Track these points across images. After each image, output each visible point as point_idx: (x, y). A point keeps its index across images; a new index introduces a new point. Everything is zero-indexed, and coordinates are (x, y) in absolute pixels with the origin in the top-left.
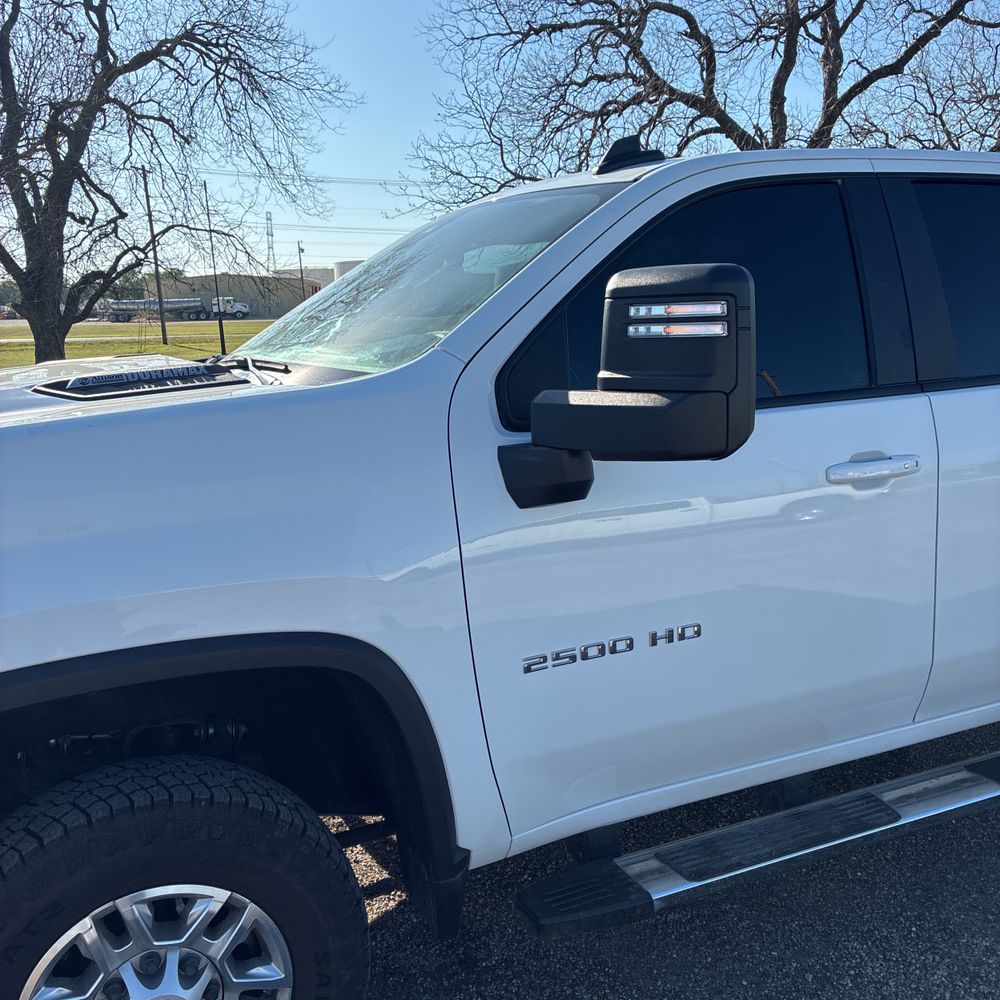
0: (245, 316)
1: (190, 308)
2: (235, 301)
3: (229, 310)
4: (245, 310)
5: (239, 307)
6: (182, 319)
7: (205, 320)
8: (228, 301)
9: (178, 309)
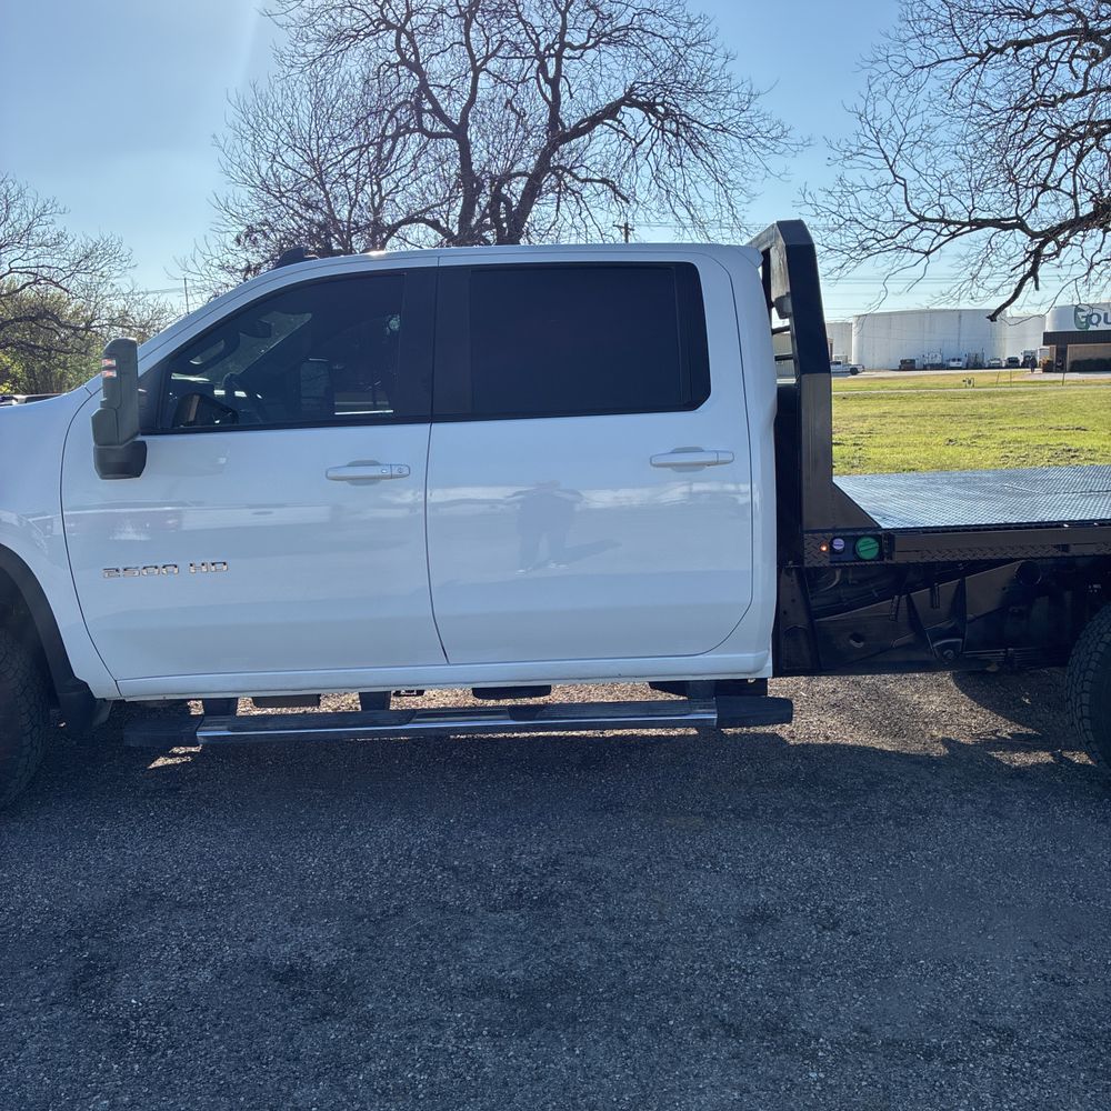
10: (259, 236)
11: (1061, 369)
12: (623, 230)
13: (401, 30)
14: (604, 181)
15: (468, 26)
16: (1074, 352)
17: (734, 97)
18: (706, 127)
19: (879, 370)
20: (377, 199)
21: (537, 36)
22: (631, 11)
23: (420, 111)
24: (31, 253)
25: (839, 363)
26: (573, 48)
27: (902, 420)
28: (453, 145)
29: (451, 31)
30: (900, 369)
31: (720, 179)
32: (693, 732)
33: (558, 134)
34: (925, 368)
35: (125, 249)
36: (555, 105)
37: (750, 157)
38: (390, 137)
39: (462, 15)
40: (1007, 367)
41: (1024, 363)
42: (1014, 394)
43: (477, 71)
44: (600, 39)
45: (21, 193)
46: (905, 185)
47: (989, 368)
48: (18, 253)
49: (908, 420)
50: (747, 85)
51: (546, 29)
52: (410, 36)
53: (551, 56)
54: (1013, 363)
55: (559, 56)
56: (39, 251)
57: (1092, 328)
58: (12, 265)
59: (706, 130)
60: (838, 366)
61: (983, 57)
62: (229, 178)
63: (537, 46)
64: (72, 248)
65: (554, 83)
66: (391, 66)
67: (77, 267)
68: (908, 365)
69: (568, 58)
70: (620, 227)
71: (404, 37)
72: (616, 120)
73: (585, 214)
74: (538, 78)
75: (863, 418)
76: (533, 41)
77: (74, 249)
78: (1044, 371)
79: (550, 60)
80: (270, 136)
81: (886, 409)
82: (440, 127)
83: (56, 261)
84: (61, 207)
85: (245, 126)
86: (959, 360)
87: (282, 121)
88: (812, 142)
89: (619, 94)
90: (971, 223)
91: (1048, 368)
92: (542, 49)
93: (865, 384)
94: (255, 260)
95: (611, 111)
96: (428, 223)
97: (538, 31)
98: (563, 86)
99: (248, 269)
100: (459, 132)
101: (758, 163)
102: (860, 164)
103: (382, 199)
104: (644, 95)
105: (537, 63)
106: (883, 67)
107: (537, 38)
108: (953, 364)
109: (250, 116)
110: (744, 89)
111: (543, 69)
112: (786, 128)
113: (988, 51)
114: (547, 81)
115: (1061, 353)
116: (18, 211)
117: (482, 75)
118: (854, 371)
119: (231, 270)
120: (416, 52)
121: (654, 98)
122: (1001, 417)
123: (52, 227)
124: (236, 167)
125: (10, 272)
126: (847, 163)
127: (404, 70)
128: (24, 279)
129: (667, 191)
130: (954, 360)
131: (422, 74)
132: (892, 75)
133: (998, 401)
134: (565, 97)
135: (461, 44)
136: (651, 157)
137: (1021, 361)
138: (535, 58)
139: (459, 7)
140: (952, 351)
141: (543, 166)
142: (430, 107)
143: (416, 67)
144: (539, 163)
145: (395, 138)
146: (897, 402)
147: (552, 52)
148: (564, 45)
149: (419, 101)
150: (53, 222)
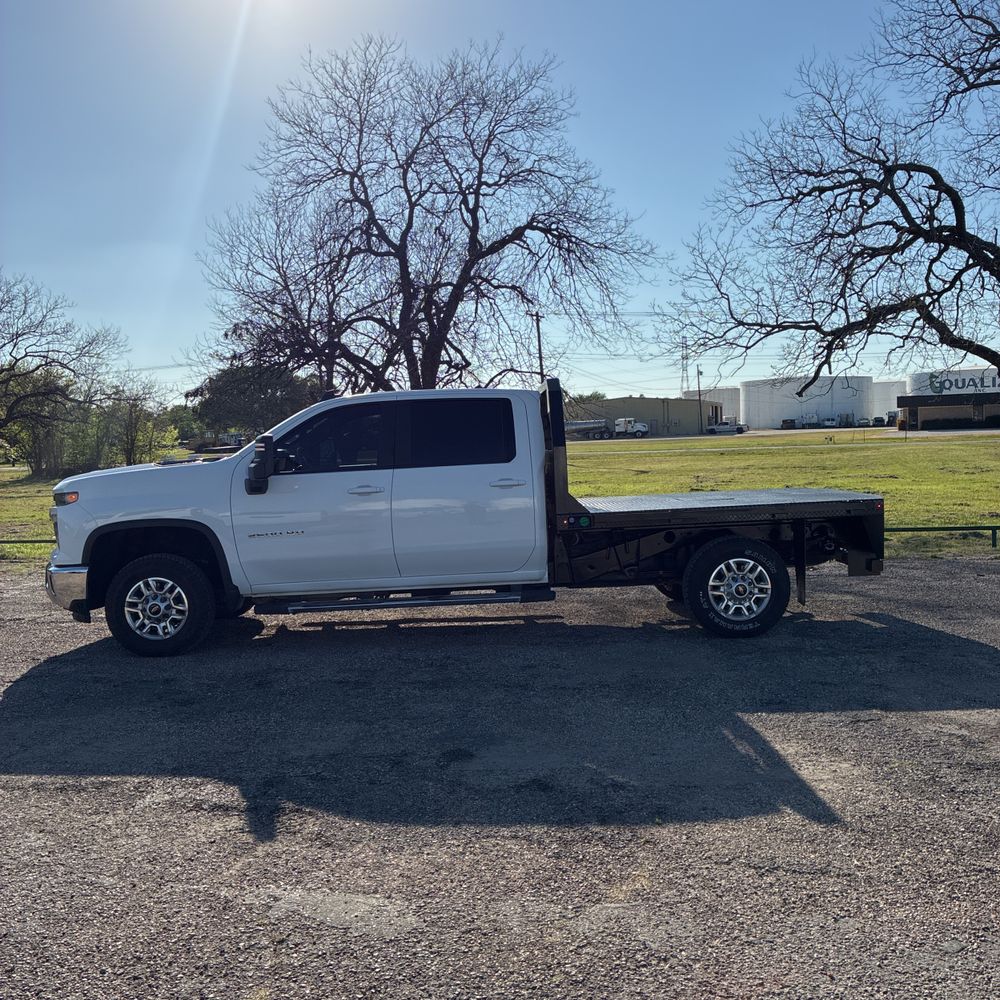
0: (644, 435)
1: (596, 428)
2: (635, 422)
3: (630, 430)
4: (643, 429)
5: (639, 427)
6: (588, 439)
7: (609, 438)
8: (629, 422)
9: (584, 430)
10: (244, 332)
11: (914, 428)
12: (535, 318)
13: (353, 175)
14: (514, 288)
15: (405, 173)
16: (924, 413)
17: (612, 224)
18: (592, 245)
19: (764, 429)
20: (331, 296)
21: (460, 175)
22: (533, 157)
23: (369, 236)
24: (44, 340)
25: (727, 424)
26: (489, 186)
27: (760, 471)
28: (394, 261)
29: (392, 177)
30: (782, 428)
31: (603, 285)
32: (522, 622)
33: (477, 251)
34: (803, 427)
35: (122, 336)
36: (474, 229)
37: (627, 268)
38: (345, 256)
39: (401, 166)
40: (874, 426)
41: (888, 422)
42: (862, 449)
43: (412, 206)
44: (509, 179)
45: (37, 292)
46: (728, 299)
47: (859, 427)
48: (33, 340)
49: (765, 471)
50: (623, 214)
51: (468, 170)
52: (361, 179)
53: (470, 193)
54: (879, 422)
55: (477, 193)
56: (50, 338)
57: (945, 392)
58: (28, 350)
59: (592, 248)
60: (726, 426)
61: (794, 200)
62: (210, 285)
63: (460, 184)
64: (78, 336)
65: (473, 212)
66: (346, 201)
67: (82, 352)
68: (789, 424)
69: (483, 195)
70: (532, 315)
71: (356, 180)
72: (522, 241)
73: (497, 315)
74: (460, 209)
75: (731, 469)
76: (456, 180)
77: (79, 336)
78: (900, 429)
79: (470, 197)
80: (243, 250)
81: (751, 462)
82: (385, 248)
83: (65, 348)
84: (69, 302)
85: (222, 244)
86: (833, 420)
87: (251, 238)
88: (674, 257)
89: (524, 221)
90: (778, 326)
91: (903, 427)
92: (464, 186)
93: (745, 441)
94: (241, 350)
95: (518, 234)
96: (375, 320)
97: (461, 171)
98: (480, 214)
99: (234, 357)
100: (400, 252)
101: (633, 271)
102: (695, 284)
103: (335, 296)
104: (542, 223)
105: (460, 197)
106: (722, 206)
107: (460, 178)
108: (828, 423)
109: (227, 237)
110: (621, 217)
111: (465, 201)
112: (654, 246)
113: (798, 195)
114: (468, 210)
115: (913, 414)
116: (34, 305)
117: (417, 210)
118: (740, 430)
119: (222, 359)
120: (365, 191)
121: (550, 225)
122: (841, 468)
123: (62, 319)
124: (216, 276)
125: (26, 356)
126: (686, 283)
127: (357, 206)
128: (37, 361)
129: (561, 297)
130: (828, 420)
131: (370, 208)
132: (729, 211)
133: (846, 455)
134: (482, 222)
135: (400, 187)
136: (548, 271)
137: (886, 420)
138: (459, 193)
139: (398, 161)
140: (826, 412)
141: (465, 278)
142: (376, 233)
143: (367, 204)
144: (460, 277)
145: (349, 257)
146: (763, 457)
147: (471, 190)
148: (481, 184)
149: (369, 228)
150: (63, 315)
